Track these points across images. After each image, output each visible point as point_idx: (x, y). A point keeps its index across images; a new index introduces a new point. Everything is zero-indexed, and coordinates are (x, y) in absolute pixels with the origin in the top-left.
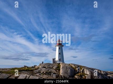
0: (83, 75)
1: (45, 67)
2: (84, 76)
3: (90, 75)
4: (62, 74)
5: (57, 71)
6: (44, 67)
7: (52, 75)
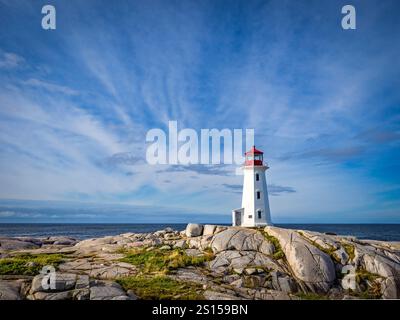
0: (367, 278)
1: (233, 249)
2: (371, 281)
3: (391, 278)
4: (304, 275)
5: (279, 261)
6: (229, 246)
7: (275, 280)
